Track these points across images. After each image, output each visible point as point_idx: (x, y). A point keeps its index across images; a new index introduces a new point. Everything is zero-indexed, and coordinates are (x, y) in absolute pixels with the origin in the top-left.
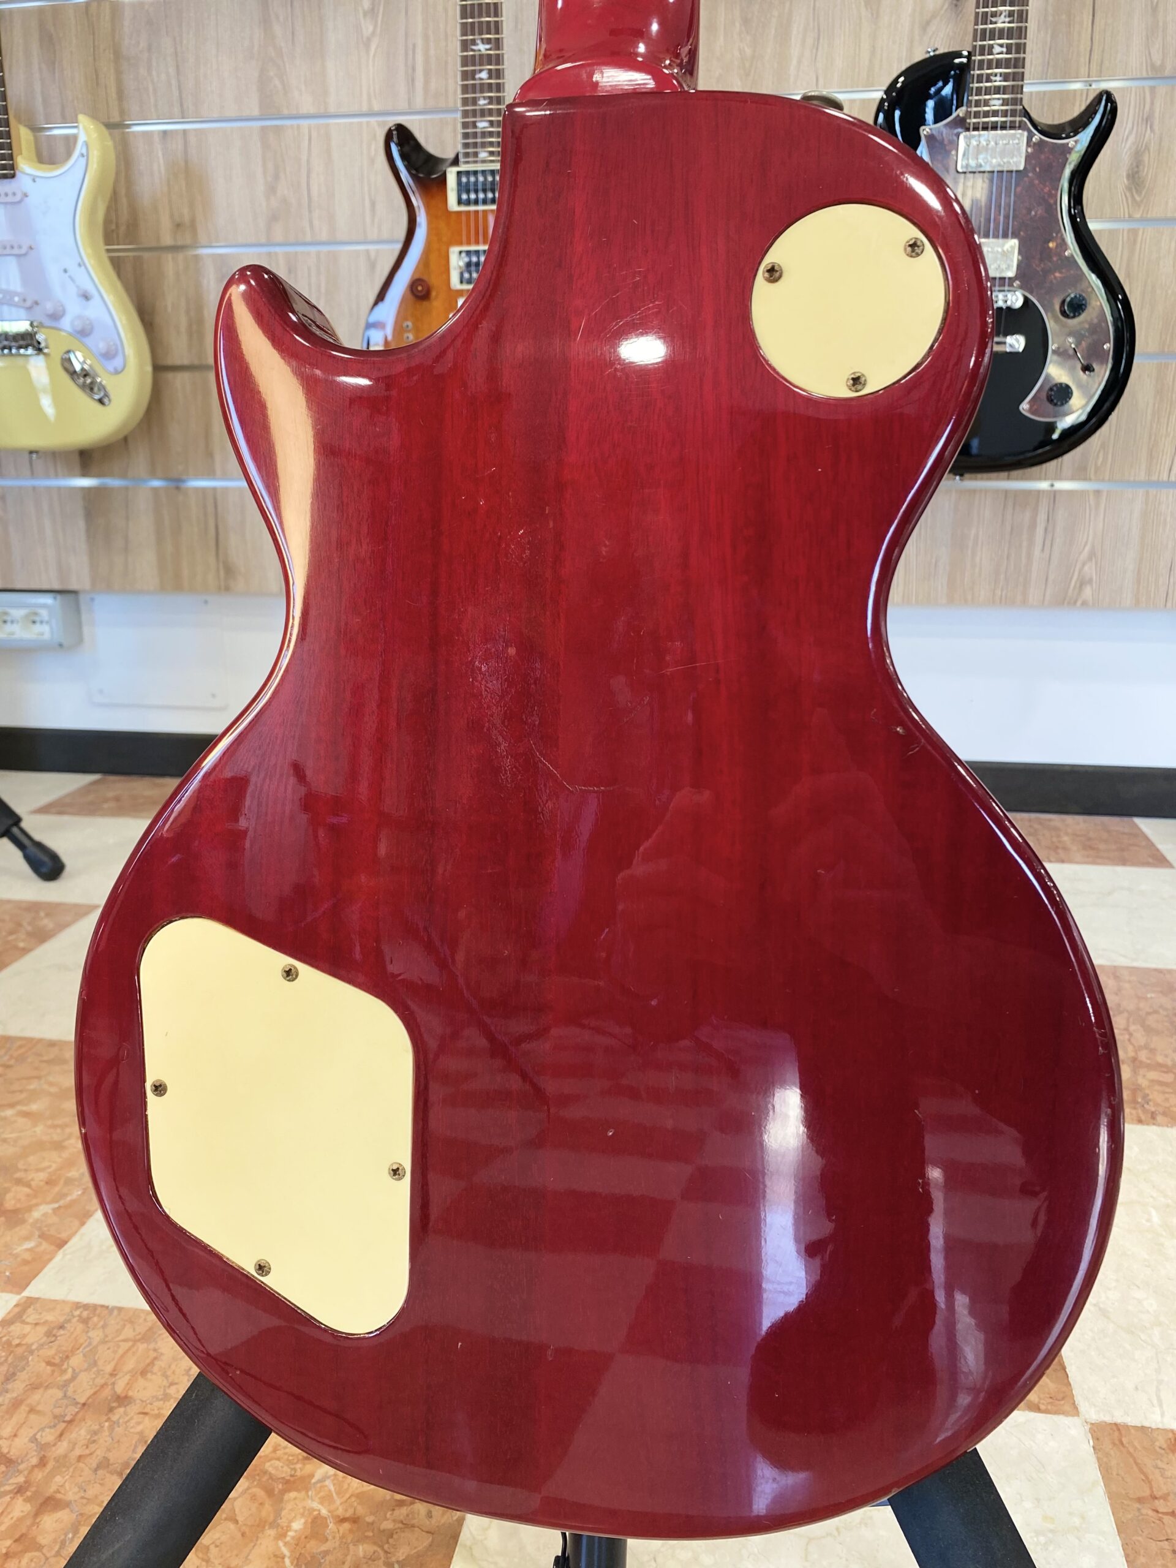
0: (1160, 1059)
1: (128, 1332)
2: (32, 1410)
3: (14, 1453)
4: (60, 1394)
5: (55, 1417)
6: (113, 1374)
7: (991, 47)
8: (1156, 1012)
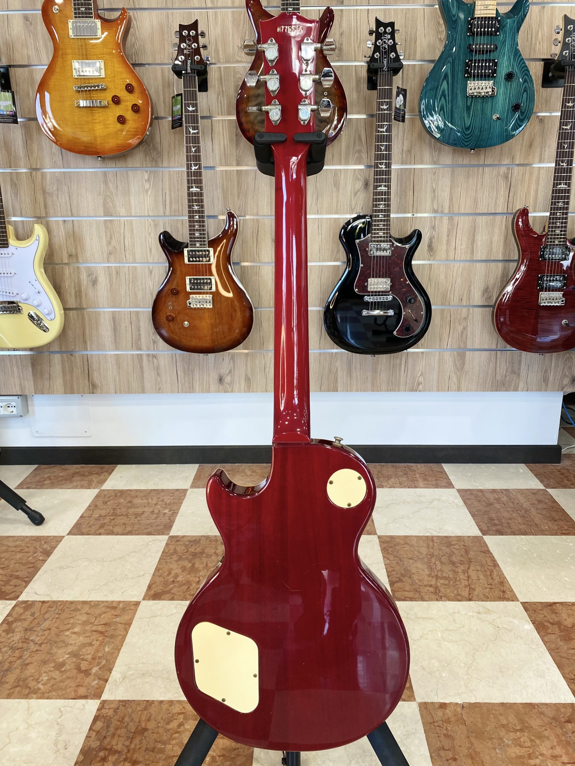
0: (445, 575)
1: (139, 708)
2: (119, 736)
3: (119, 749)
4: (126, 730)
5: (127, 737)
6: (139, 722)
7: (379, 215)
8: (444, 555)
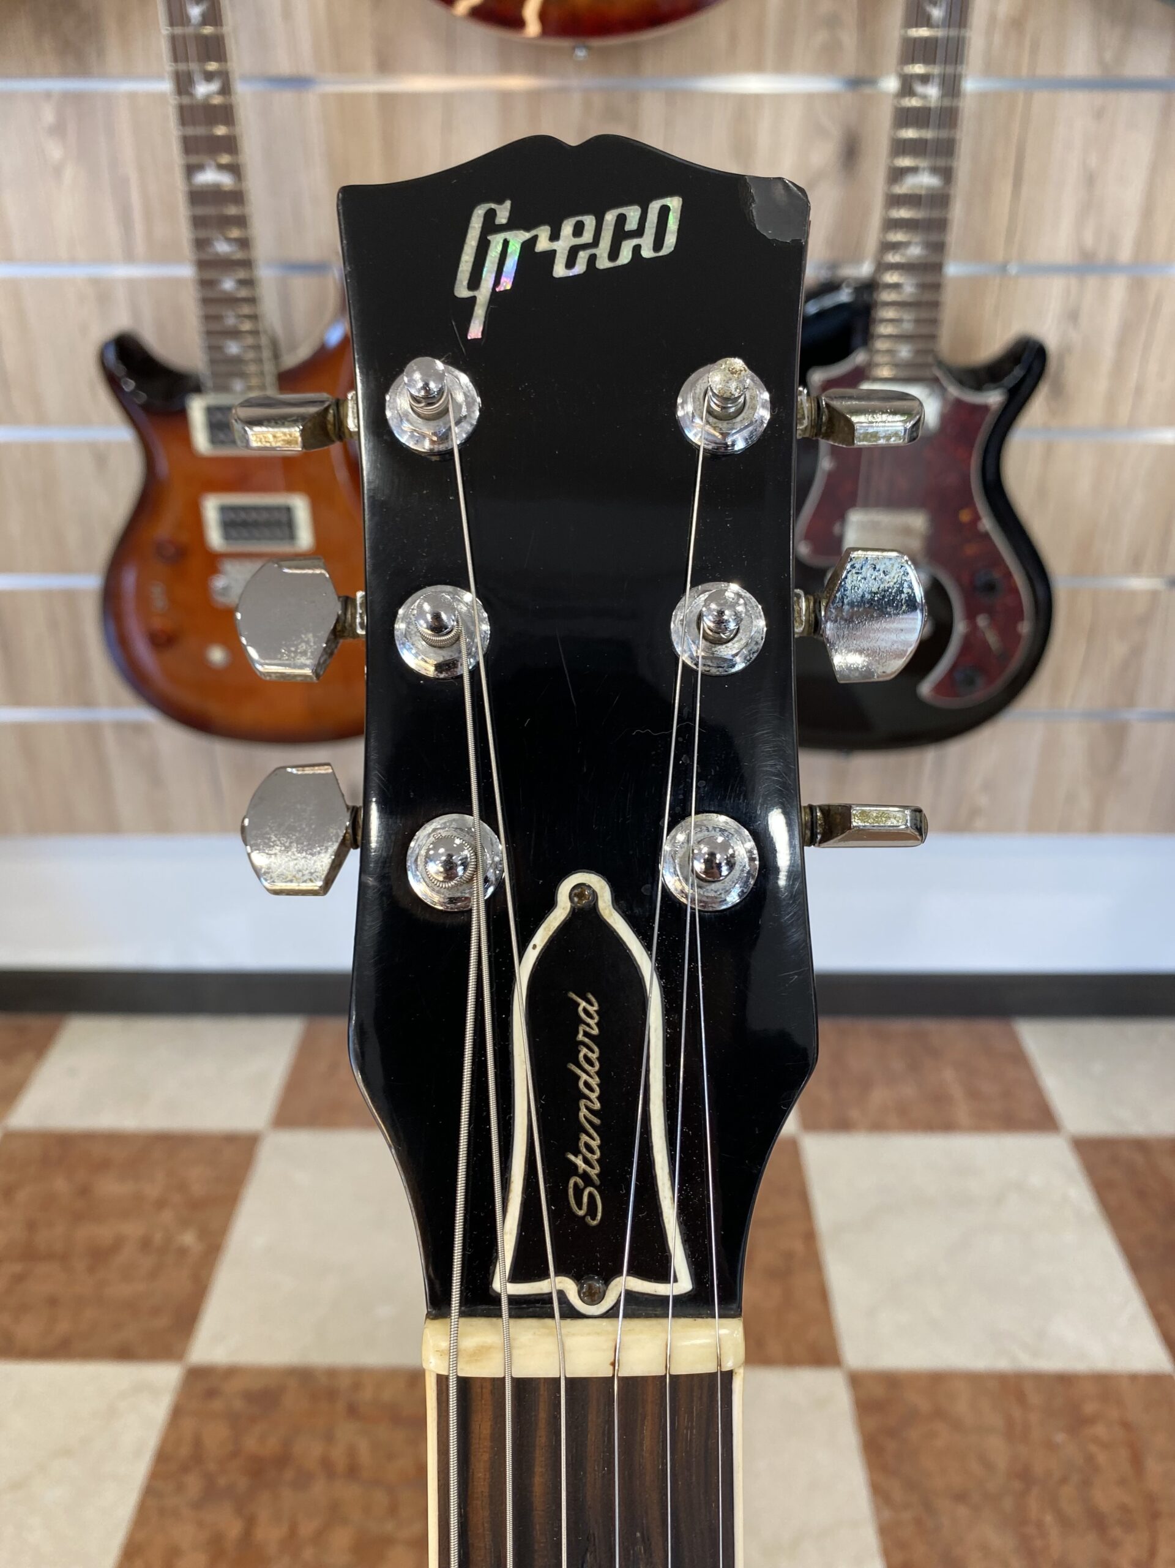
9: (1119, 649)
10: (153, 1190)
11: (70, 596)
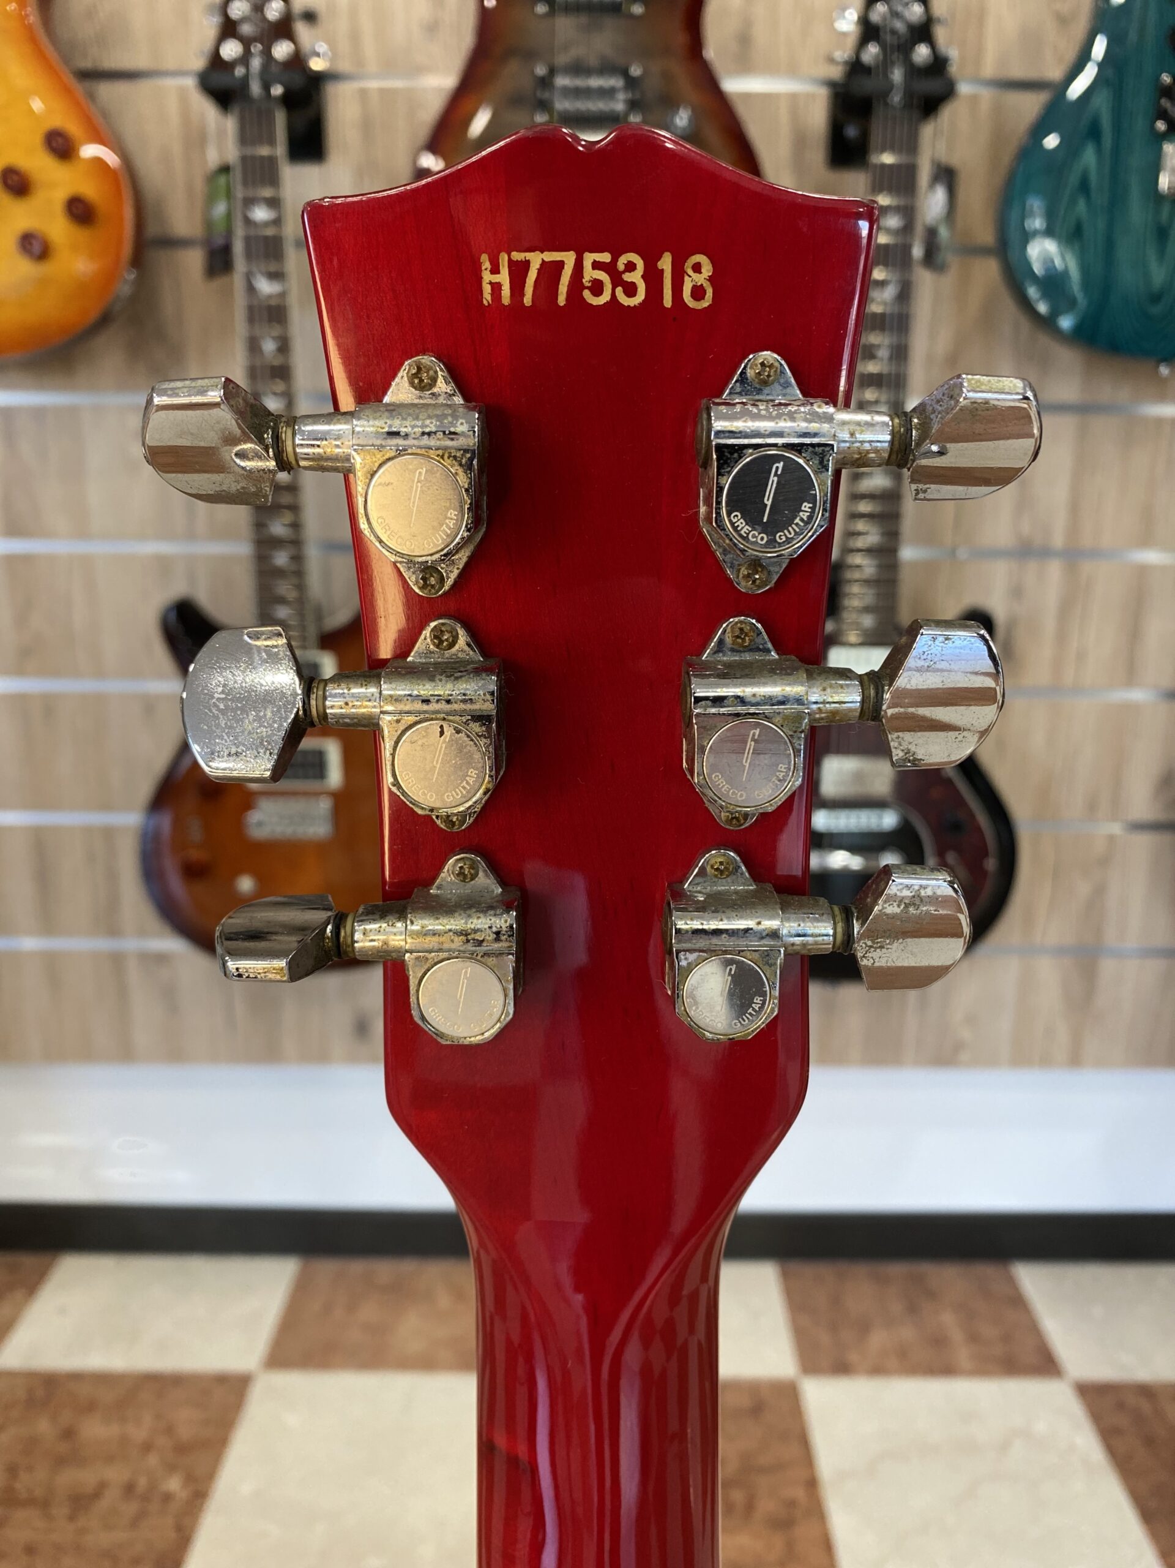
9: (1084, 888)
10: (139, 1433)
11: (109, 833)
